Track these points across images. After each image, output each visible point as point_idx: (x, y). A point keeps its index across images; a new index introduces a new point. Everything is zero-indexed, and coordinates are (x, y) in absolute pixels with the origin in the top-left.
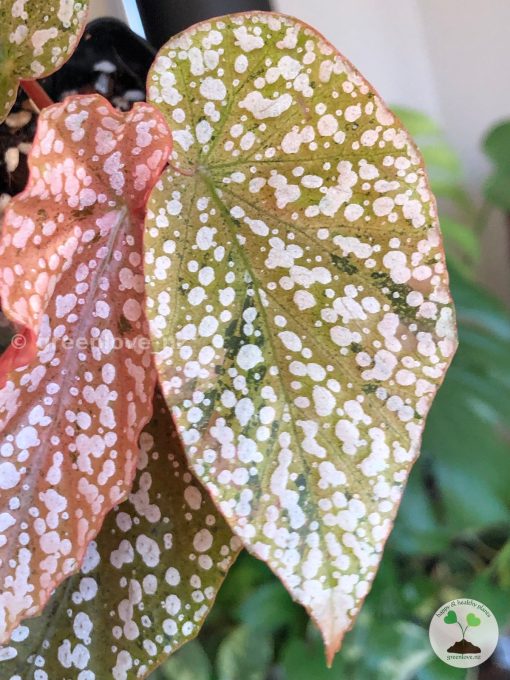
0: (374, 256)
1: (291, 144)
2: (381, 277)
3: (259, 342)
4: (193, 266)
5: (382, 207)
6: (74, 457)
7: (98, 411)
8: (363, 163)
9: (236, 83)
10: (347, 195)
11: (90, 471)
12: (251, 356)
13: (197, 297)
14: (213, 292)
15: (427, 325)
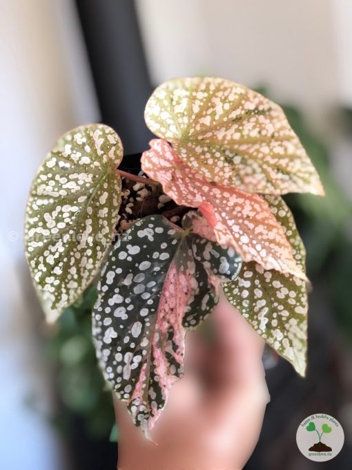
0: (242, 110)
1: (196, 110)
2: (248, 113)
3: (236, 155)
4: (202, 157)
5: (232, 98)
6: (248, 217)
7: (237, 203)
8: (217, 94)
9: (169, 109)
10: (221, 104)
11: (255, 213)
12: (237, 160)
13: (210, 162)
14: (213, 156)
15: (270, 110)
